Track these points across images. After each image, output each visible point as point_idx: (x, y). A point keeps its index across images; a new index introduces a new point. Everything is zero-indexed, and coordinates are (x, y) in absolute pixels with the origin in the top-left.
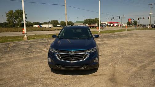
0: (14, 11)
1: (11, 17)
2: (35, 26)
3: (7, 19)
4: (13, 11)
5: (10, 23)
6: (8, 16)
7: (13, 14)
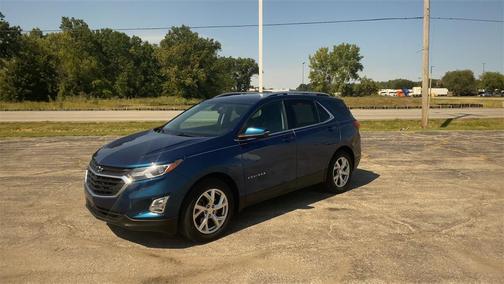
0: (331, 50)
1: (322, 66)
2: (388, 91)
3: (311, 73)
4: (327, 50)
5: (315, 84)
6: (315, 66)
7: (326, 58)
